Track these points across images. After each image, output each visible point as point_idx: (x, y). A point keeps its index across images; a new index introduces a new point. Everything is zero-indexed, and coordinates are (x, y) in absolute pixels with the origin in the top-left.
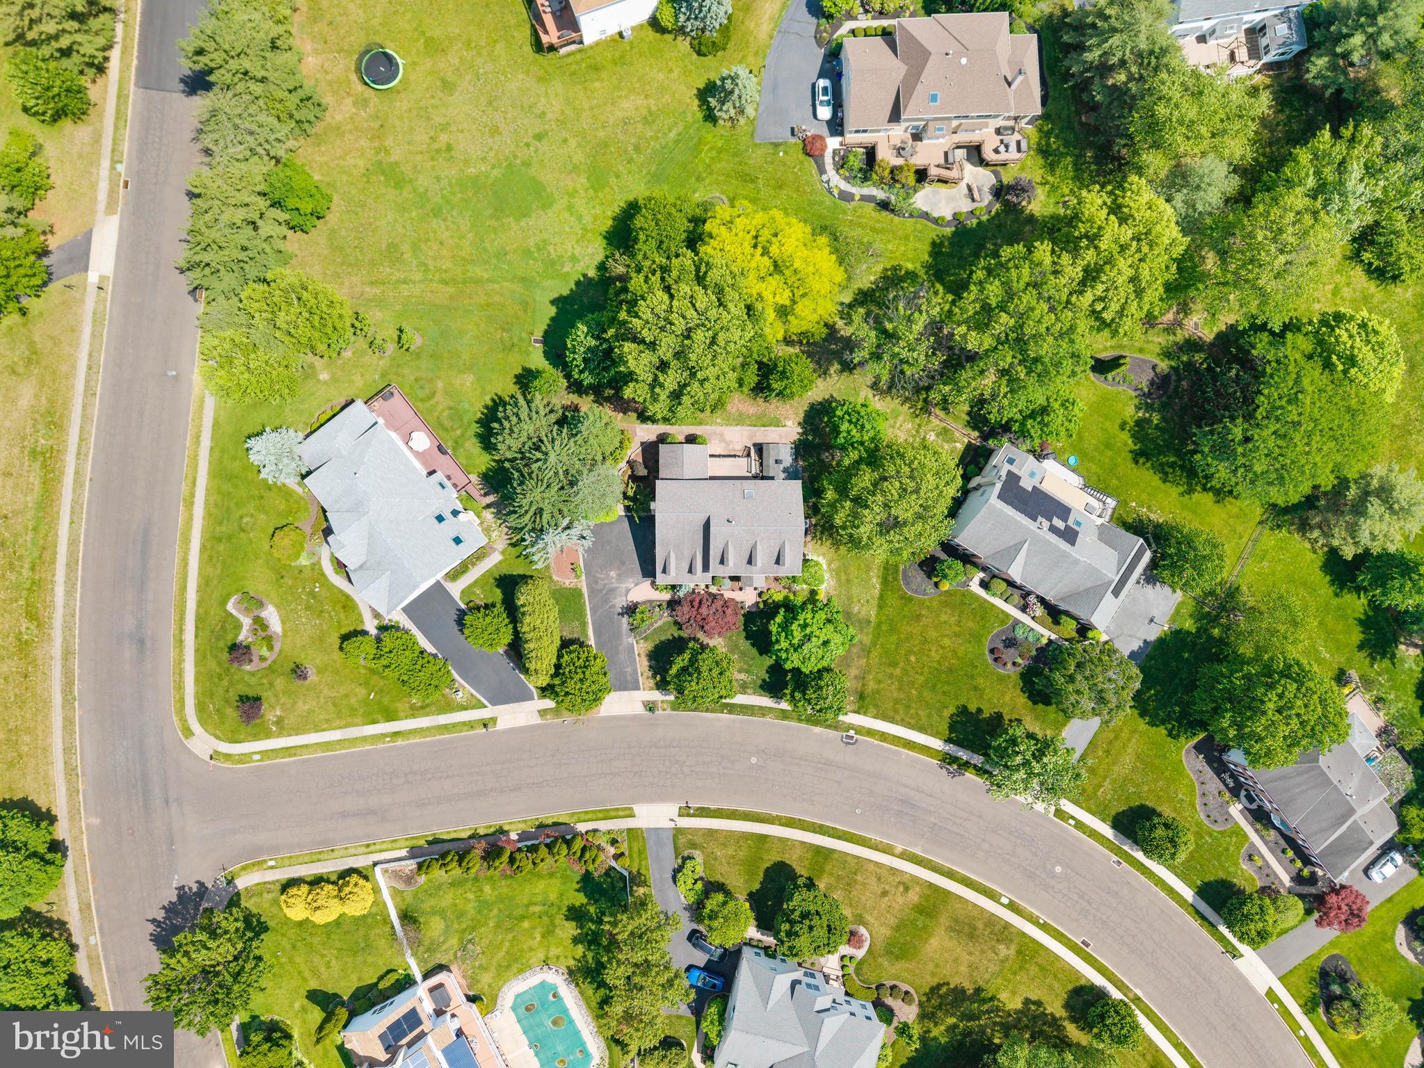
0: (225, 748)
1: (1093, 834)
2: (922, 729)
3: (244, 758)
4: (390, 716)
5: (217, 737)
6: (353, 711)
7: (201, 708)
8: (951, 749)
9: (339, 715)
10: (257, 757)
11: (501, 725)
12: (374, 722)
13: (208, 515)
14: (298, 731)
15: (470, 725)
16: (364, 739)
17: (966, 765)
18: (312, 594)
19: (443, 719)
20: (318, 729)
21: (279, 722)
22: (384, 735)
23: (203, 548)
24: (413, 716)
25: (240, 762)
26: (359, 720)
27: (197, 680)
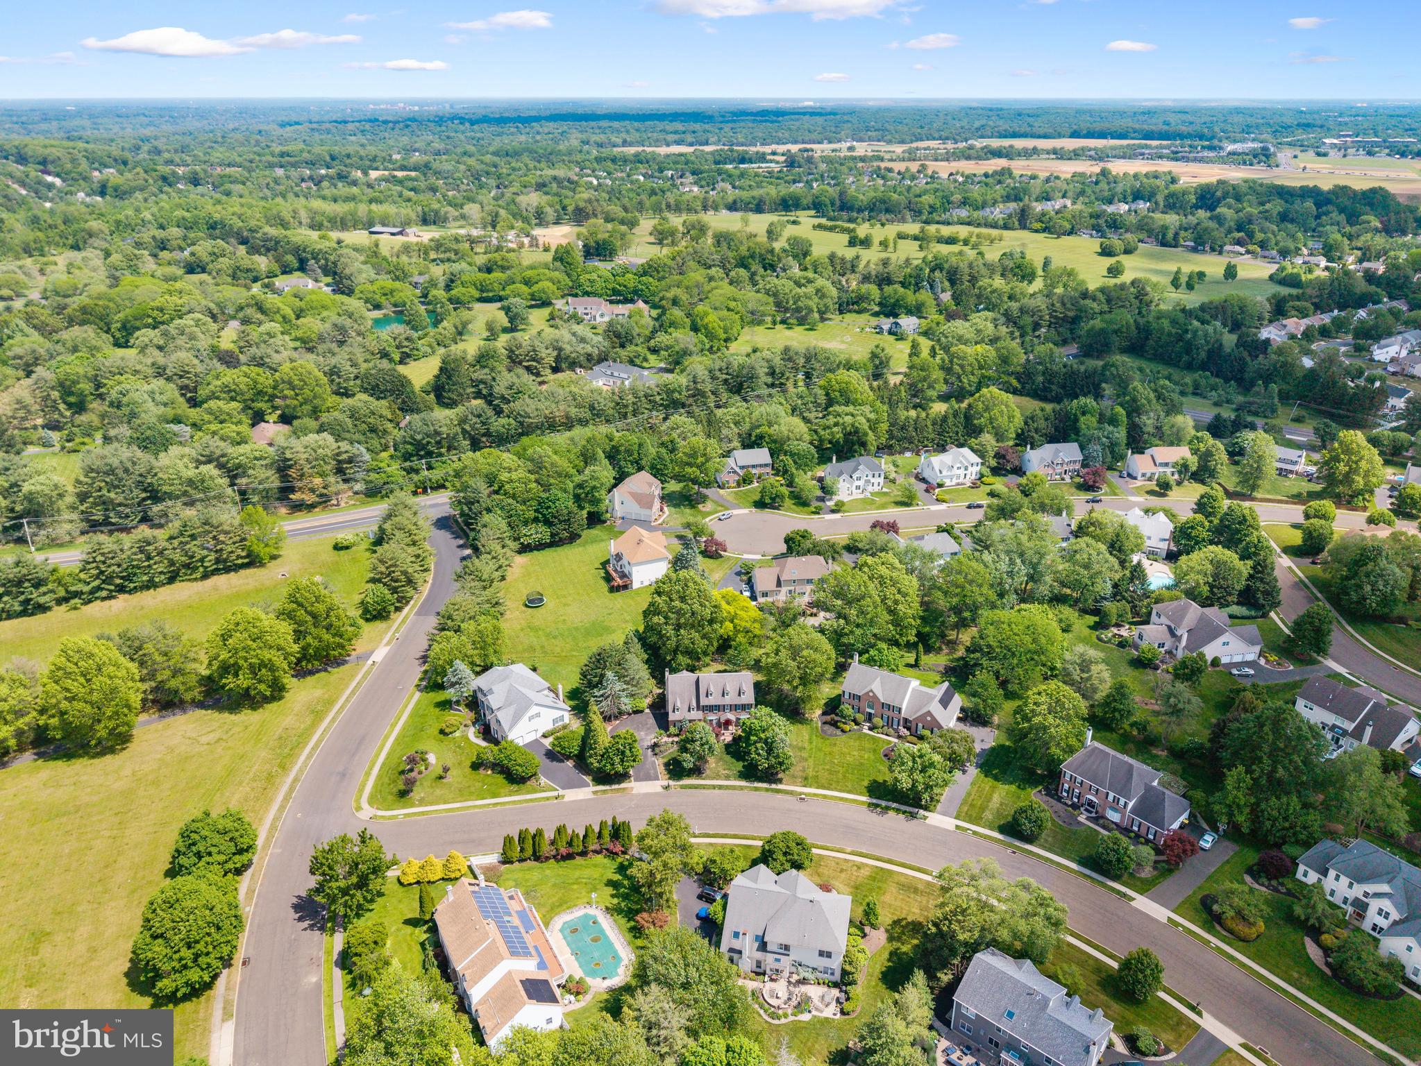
0: (382, 813)
1: (985, 837)
3: (394, 817)
5: (378, 809)
6: (471, 794)
7: (371, 799)
9: (462, 795)
10: (401, 816)
11: (566, 799)
12: (483, 798)
13: (403, 728)
14: (432, 804)
15: (547, 798)
17: (887, 808)
18: (458, 746)
19: (526, 797)
20: (446, 802)
21: (422, 799)
22: (489, 805)
23: (396, 739)
24: (510, 795)
25: (390, 817)
26: (474, 797)
27: (373, 787)
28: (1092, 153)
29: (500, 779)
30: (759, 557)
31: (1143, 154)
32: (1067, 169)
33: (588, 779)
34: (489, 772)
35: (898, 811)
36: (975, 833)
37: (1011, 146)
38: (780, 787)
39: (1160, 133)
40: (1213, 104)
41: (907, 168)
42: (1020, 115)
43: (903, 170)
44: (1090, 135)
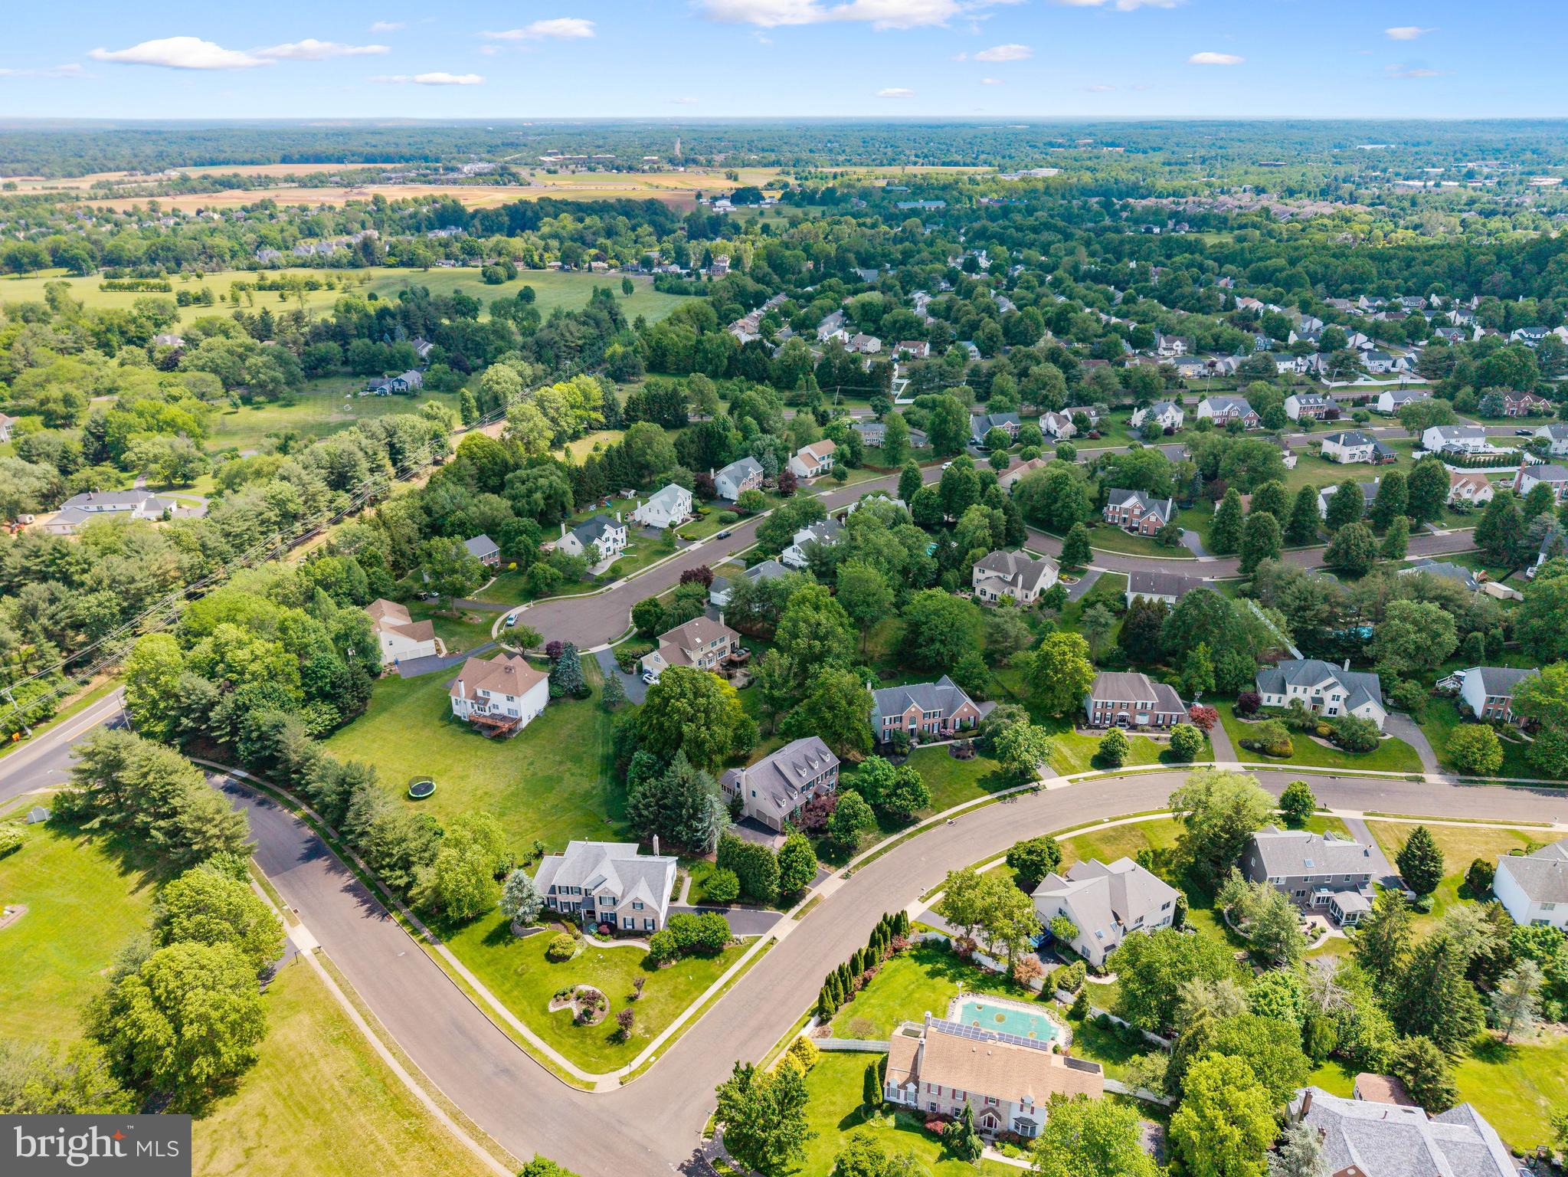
0: (625, 1071)
1: (1094, 778)
2: (974, 798)
3: (645, 1066)
4: (714, 979)
5: (615, 1070)
6: (688, 992)
7: (586, 1067)
8: (996, 795)
9: (681, 999)
10: (652, 1059)
11: (781, 938)
12: (707, 988)
13: (491, 988)
14: (665, 1027)
15: (764, 949)
16: (711, 1000)
17: (1011, 795)
18: (600, 961)
19: (745, 958)
20: (676, 1016)
21: (647, 1030)
22: (721, 989)
23: (503, 1002)
24: (727, 969)
25: (644, 1070)
26: (696, 994)
27: (567, 1057)
28: (337, 179)
29: (693, 963)
30: (606, 647)
31: (390, 179)
32: (336, 198)
33: (770, 911)
34: (674, 963)
35: (1021, 792)
36: (1085, 779)
37: (236, 175)
38: (923, 823)
39: (381, 156)
40: (390, 124)
41: (135, 207)
42: (192, 139)
43: (130, 209)
44: (305, 159)
